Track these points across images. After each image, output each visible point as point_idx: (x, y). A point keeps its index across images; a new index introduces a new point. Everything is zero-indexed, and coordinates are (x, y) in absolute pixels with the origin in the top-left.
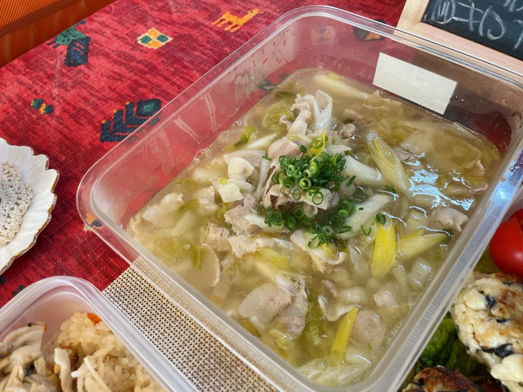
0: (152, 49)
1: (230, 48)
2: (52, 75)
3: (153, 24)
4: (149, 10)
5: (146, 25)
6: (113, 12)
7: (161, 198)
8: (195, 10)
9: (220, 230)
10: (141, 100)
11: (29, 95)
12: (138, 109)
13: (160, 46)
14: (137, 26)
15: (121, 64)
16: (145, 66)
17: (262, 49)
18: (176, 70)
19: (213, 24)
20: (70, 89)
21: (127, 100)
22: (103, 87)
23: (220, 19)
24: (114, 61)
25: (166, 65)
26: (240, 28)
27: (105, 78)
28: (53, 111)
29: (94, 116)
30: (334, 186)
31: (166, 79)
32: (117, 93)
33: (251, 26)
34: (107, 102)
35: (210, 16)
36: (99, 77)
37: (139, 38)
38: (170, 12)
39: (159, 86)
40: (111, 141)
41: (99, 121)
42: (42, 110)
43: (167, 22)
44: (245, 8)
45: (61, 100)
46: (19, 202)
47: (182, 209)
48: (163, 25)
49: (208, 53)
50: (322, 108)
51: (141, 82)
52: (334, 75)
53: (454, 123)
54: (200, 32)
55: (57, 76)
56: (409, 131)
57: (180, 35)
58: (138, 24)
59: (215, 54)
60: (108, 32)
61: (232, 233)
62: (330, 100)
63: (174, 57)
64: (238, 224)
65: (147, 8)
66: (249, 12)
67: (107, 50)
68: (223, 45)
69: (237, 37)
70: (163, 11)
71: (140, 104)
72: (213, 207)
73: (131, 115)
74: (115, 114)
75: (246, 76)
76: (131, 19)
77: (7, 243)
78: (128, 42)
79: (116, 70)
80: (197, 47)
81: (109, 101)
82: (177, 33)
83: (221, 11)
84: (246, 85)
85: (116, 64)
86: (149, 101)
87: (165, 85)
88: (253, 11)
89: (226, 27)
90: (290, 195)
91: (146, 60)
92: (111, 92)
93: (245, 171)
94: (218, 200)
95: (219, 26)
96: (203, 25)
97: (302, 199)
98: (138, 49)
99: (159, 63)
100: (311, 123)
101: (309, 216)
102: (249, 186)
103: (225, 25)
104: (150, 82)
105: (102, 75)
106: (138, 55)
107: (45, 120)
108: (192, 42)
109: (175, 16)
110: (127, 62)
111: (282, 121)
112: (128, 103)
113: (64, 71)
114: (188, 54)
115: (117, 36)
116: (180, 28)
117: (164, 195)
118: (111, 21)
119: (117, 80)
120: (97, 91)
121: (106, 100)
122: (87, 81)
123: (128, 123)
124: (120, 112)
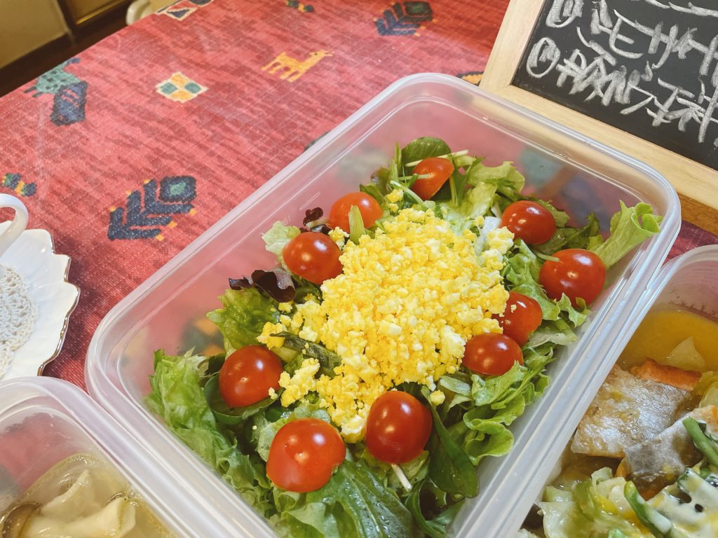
0: (179, 102)
2: (33, 138)
3: (178, 65)
4: (172, 46)
5: (167, 68)
6: (119, 46)
8: (238, 49)
10: (166, 177)
12: (163, 191)
13: (190, 99)
14: (155, 68)
15: (135, 124)
16: (171, 128)
18: (215, 135)
19: (264, 69)
20: (60, 159)
21: (146, 177)
22: (109, 157)
23: (273, 63)
24: (124, 119)
25: (201, 126)
26: (302, 77)
27: (111, 144)
28: (35, 192)
29: (98, 201)
31: (201, 146)
32: (131, 166)
33: (316, 75)
34: (114, 178)
35: (259, 57)
36: (102, 142)
37: (159, 85)
38: (201, 50)
39: (191, 157)
40: (124, 238)
41: (106, 209)
42: (19, 189)
43: (197, 65)
44: (306, 48)
45: (48, 177)
48: (192, 68)
49: (259, 112)
51: (165, 151)
54: (246, 80)
55: (40, 139)
57: (218, 83)
58: (157, 65)
60: (113, 75)
63: (211, 114)
65: (169, 44)
66: (312, 54)
67: (113, 102)
68: (279, 99)
69: (298, 89)
70: (192, 48)
71: (166, 183)
73: (152, 200)
74: (129, 197)
76: (147, 58)
78: (144, 92)
79: (128, 133)
80: (244, 102)
81: (119, 178)
82: (213, 80)
83: (273, 52)
85: (127, 123)
86: (177, 180)
87: (200, 156)
88: (318, 53)
89: (283, 74)
91: (170, 120)
92: (121, 165)
95: (272, 72)
96: (250, 70)
98: (159, 102)
99: (190, 124)
103: (280, 72)
104: (178, 151)
105: (107, 139)
106: (160, 112)
108: (234, 93)
109: (209, 56)
110: (144, 121)
112: (147, 182)
113: (51, 132)
114: (230, 110)
115: (127, 82)
116: (217, 74)
118: (117, 60)
119: (129, 146)
120: (102, 163)
121: (114, 176)
122: (84, 147)
123: (148, 211)
124: (136, 195)
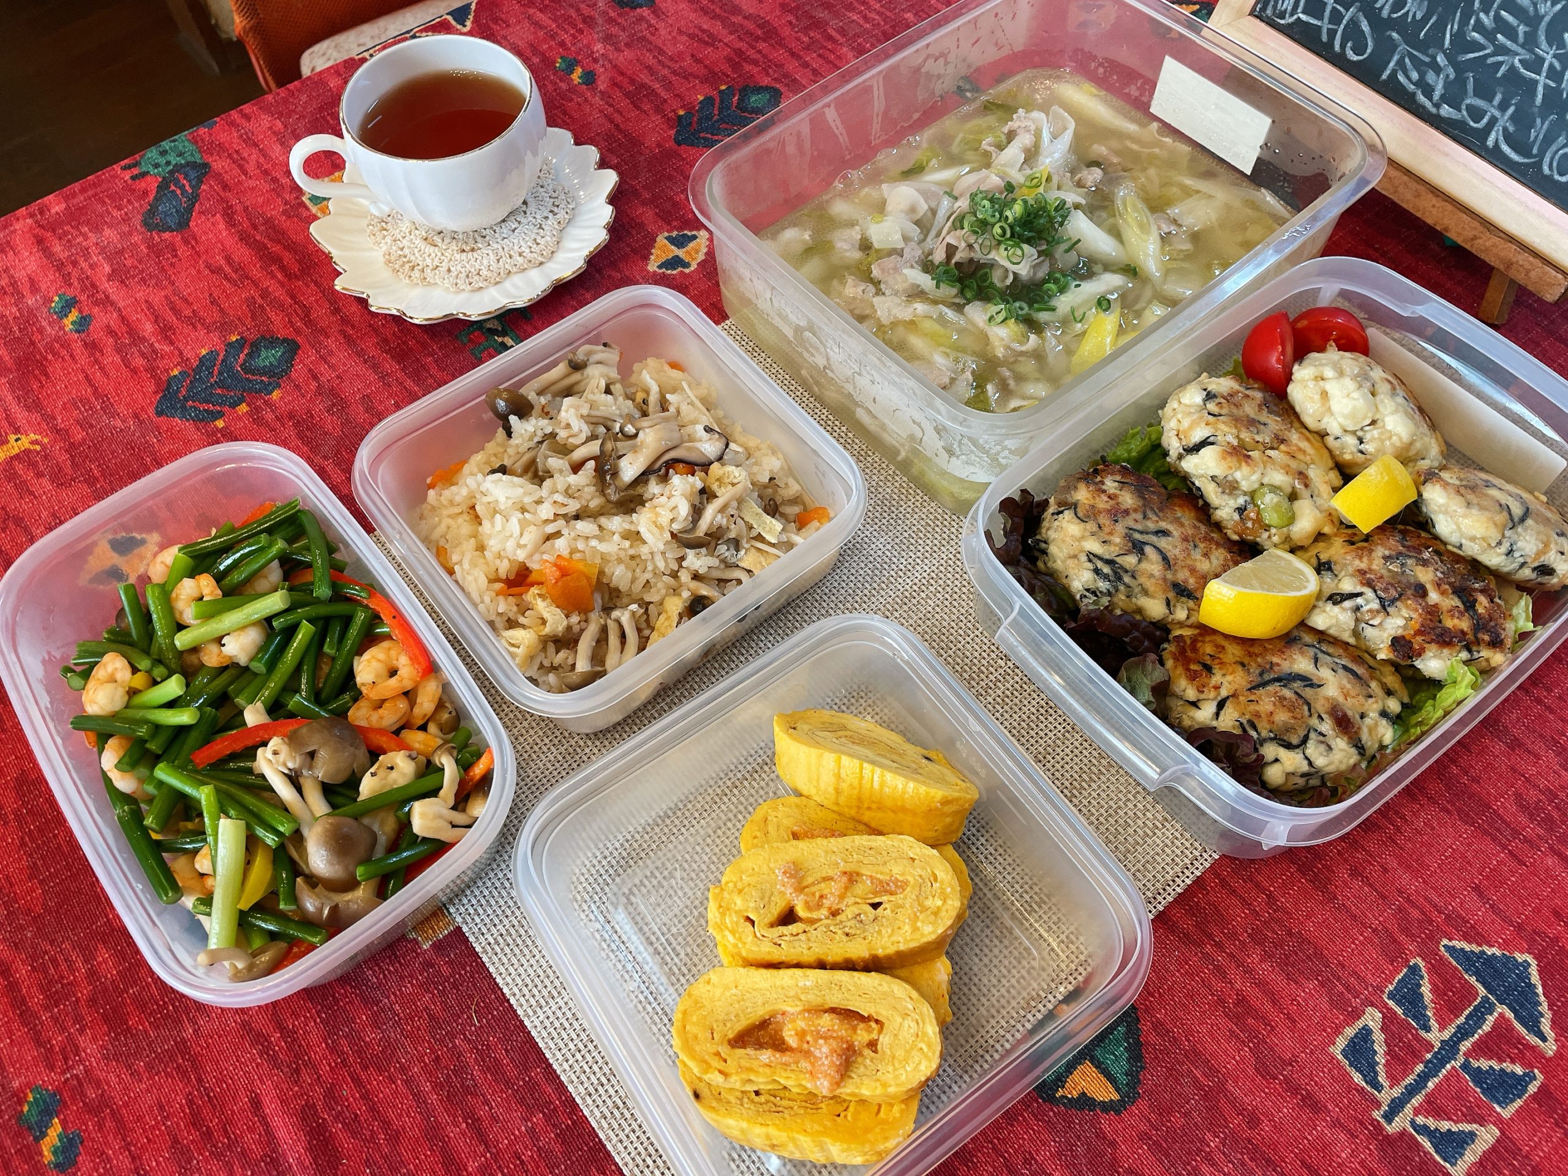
1: (915, 15)
2: (591, 18)
7: (777, 233)
9: (863, 286)
10: (747, 85)
11: (550, 47)
15: (716, 17)
16: (759, 27)
17: (975, 21)
18: (813, 42)
20: (623, 48)
21: (723, 82)
22: (681, 53)
24: (702, 9)
25: (796, 29)
27: (684, 38)
28: (594, 81)
29: (665, 101)
30: (1044, 247)
31: (793, 54)
32: (706, 66)
34: (686, 78)
36: (674, 34)
39: (782, 66)
41: (673, 111)
42: (577, 76)
45: (608, 66)
46: (556, 210)
47: (809, 251)
49: (874, 19)
50: (1055, 137)
51: (748, 53)
52: (1089, 87)
53: (1263, 190)
55: (600, 21)
56: (1188, 193)
59: (886, 23)
61: (879, 292)
62: (1072, 125)
63: (812, 17)
64: (891, 281)
71: (744, 92)
72: (857, 255)
73: (729, 108)
75: (941, 61)
77: (541, 263)
79: (705, 27)
80: (856, 4)
81: (691, 79)
84: (939, 77)
85: (705, 15)
86: (759, 90)
87: (791, 66)
90: (976, 246)
92: (694, 64)
93: (913, 210)
94: (865, 246)
97: (993, 255)
99: (783, 25)
100: (1031, 155)
101: (999, 285)
102: (915, 232)
104: (765, 56)
105: (680, 31)
107: (581, 95)
111: (985, 146)
112: (723, 87)
113: (613, 14)
114: (837, 15)
117: (783, 229)
119: (707, 43)
120: (671, 59)
121: (687, 76)
122: (652, 38)
123: (722, 120)
124: (709, 100)
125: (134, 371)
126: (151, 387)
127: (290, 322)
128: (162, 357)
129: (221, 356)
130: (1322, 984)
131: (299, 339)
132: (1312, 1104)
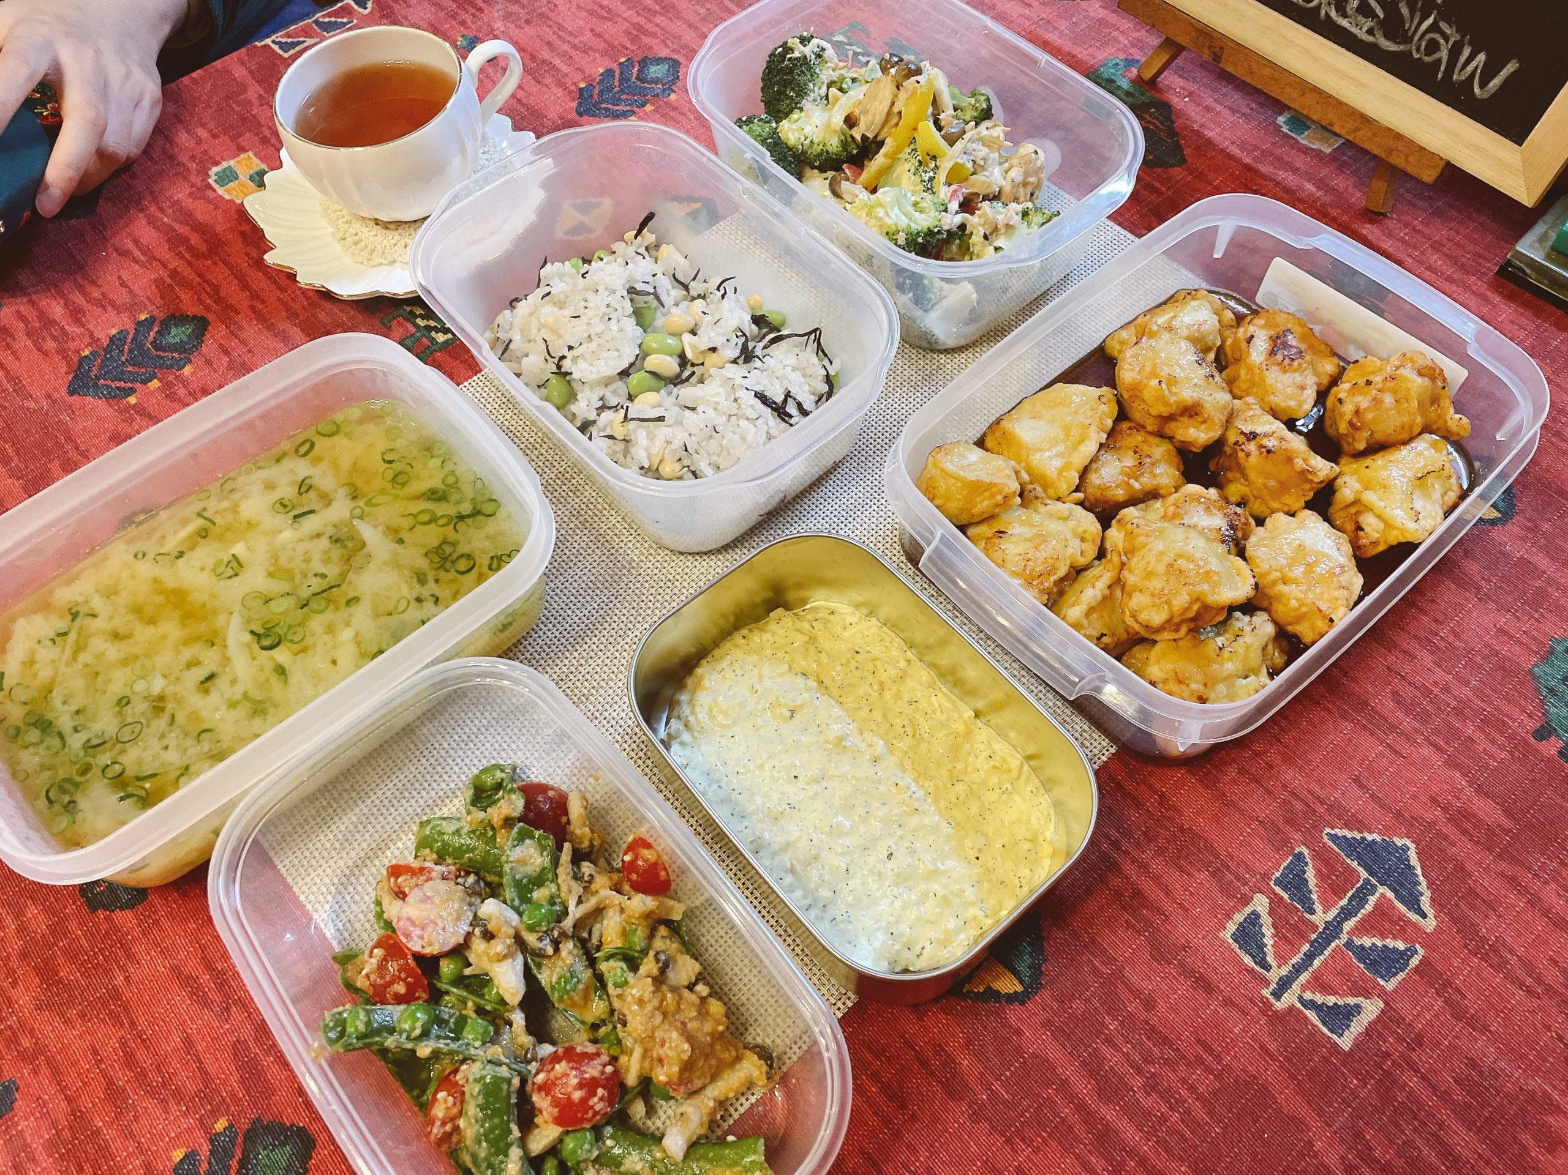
11: (451, 27)
20: (523, 24)
21: (622, 55)
22: (580, 28)
27: (583, 14)
29: (566, 75)
31: (690, 26)
32: (605, 41)
34: (586, 52)
36: (573, 10)
39: (678, 37)
41: (575, 84)
51: (646, 27)
71: (644, 63)
73: (628, 79)
81: (591, 53)
86: (659, 61)
87: (689, 36)
92: (594, 39)
104: (662, 29)
105: (579, 7)
112: (623, 60)
119: (605, 18)
120: (571, 34)
121: (586, 50)
122: (551, 15)
123: (622, 91)
124: (610, 73)
125: (46, 354)
126: (63, 368)
127: (200, 300)
128: (73, 340)
129: (131, 336)
130: (1213, 874)
131: (210, 317)
132: (1204, 984)
